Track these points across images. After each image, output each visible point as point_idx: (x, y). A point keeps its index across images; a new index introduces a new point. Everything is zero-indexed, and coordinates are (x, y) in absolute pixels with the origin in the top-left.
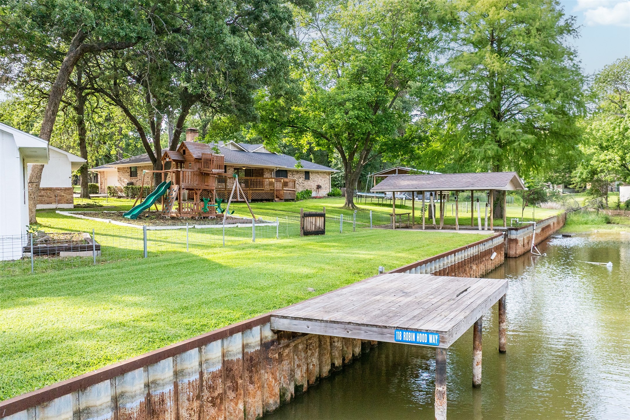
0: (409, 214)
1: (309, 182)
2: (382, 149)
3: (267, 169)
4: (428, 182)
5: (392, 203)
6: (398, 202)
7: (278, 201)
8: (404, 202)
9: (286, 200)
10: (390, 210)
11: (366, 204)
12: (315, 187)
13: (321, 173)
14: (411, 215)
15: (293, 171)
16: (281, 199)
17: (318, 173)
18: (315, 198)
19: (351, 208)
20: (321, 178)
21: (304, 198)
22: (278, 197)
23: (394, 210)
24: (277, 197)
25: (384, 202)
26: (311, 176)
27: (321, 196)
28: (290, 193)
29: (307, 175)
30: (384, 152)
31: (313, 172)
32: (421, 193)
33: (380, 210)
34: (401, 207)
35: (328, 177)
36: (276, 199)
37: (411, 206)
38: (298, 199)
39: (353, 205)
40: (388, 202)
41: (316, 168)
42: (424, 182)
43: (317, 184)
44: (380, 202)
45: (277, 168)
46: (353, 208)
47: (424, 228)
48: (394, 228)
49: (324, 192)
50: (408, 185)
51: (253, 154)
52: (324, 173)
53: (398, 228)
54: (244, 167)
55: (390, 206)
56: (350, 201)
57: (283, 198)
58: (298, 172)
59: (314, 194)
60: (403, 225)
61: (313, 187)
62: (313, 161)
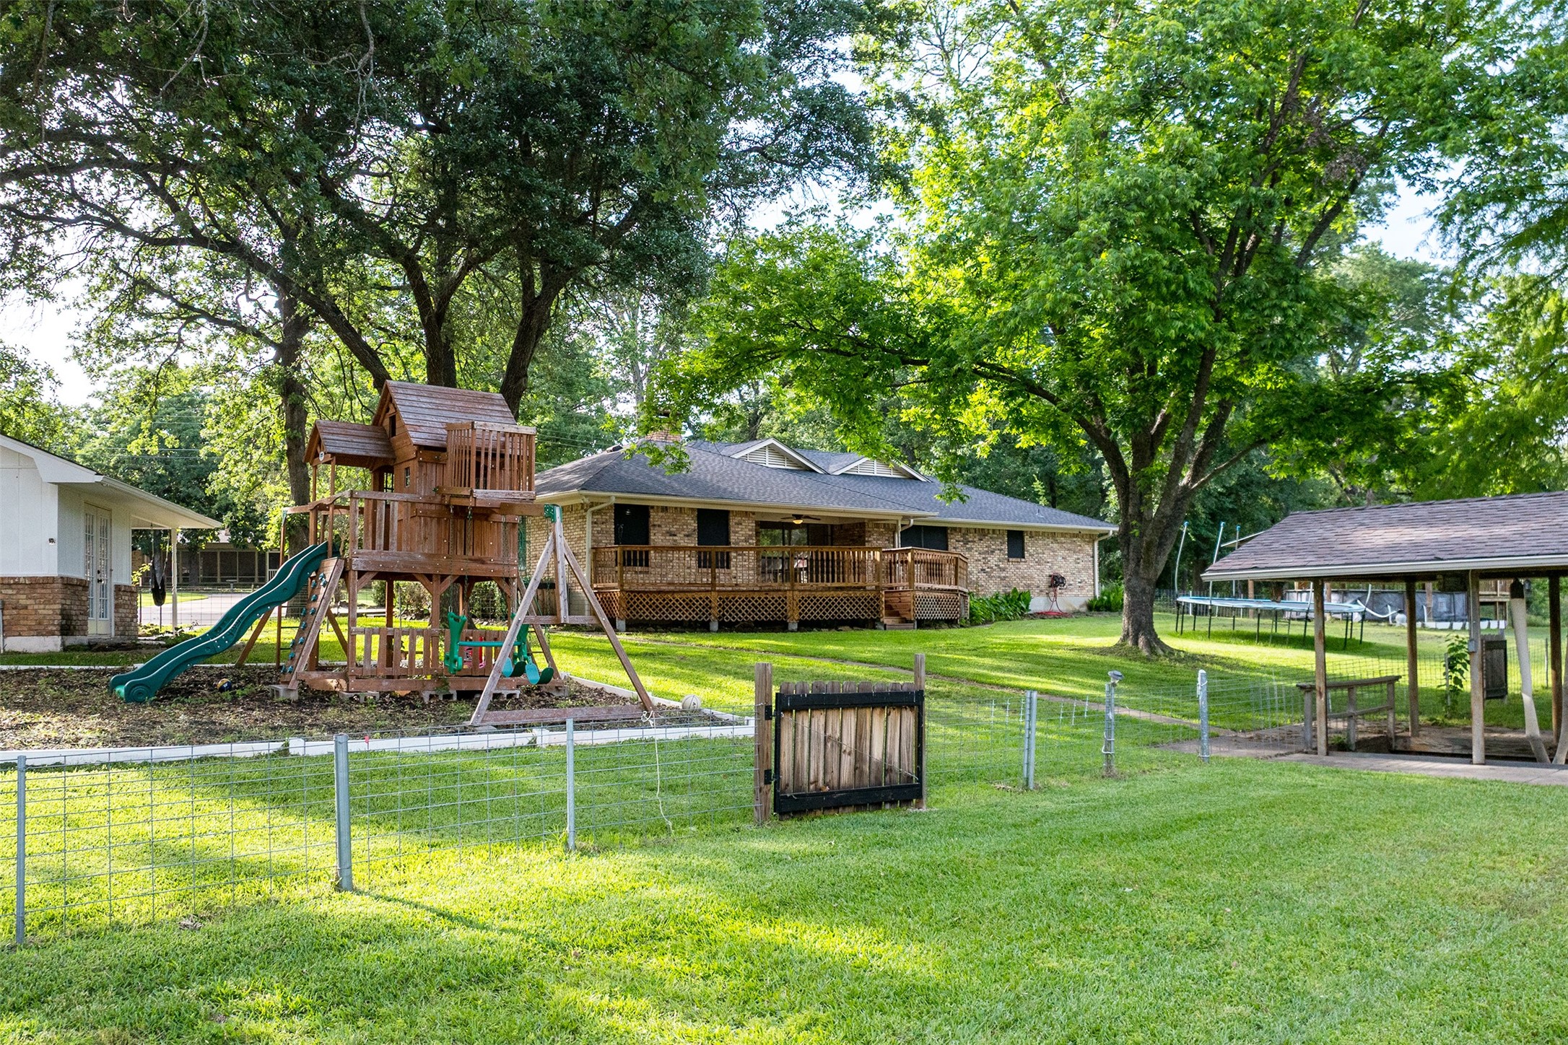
0: (1392, 680)
1: (1023, 566)
2: (1267, 428)
3: (876, 523)
4: (1499, 531)
5: (1311, 631)
6: (1335, 630)
7: (892, 627)
8: (1357, 628)
9: (922, 624)
10: (1304, 659)
11: (1210, 635)
12: (1044, 582)
13: (1063, 535)
14: (1405, 681)
15: (968, 530)
16: (905, 621)
17: (1053, 535)
18: (1042, 615)
19: (1145, 653)
20: (1063, 553)
21: (1002, 617)
22: (897, 614)
23: (1322, 663)
24: (892, 612)
25: (1282, 631)
26: (1030, 547)
27: (1063, 608)
28: (938, 600)
29: (1016, 541)
30: (1274, 438)
31: (1035, 534)
32: (1455, 582)
33: (1264, 661)
34: (1345, 646)
35: (1088, 548)
36: (887, 620)
37: (1405, 644)
38: (973, 620)
39: (1154, 643)
40: (1297, 630)
41: (1045, 520)
42: (1476, 532)
43: (1048, 572)
44: (1267, 630)
45: (906, 517)
46: (1152, 650)
47: (1478, 753)
48: (1322, 748)
49: (1073, 598)
50: (1394, 548)
51: (842, 479)
52: (1076, 536)
53: (1340, 747)
54: (798, 517)
55: (1303, 642)
56: (1142, 627)
57: (911, 616)
58: (982, 533)
59: (1038, 604)
60: (1364, 729)
61: (1036, 582)
62: (1043, 501)
